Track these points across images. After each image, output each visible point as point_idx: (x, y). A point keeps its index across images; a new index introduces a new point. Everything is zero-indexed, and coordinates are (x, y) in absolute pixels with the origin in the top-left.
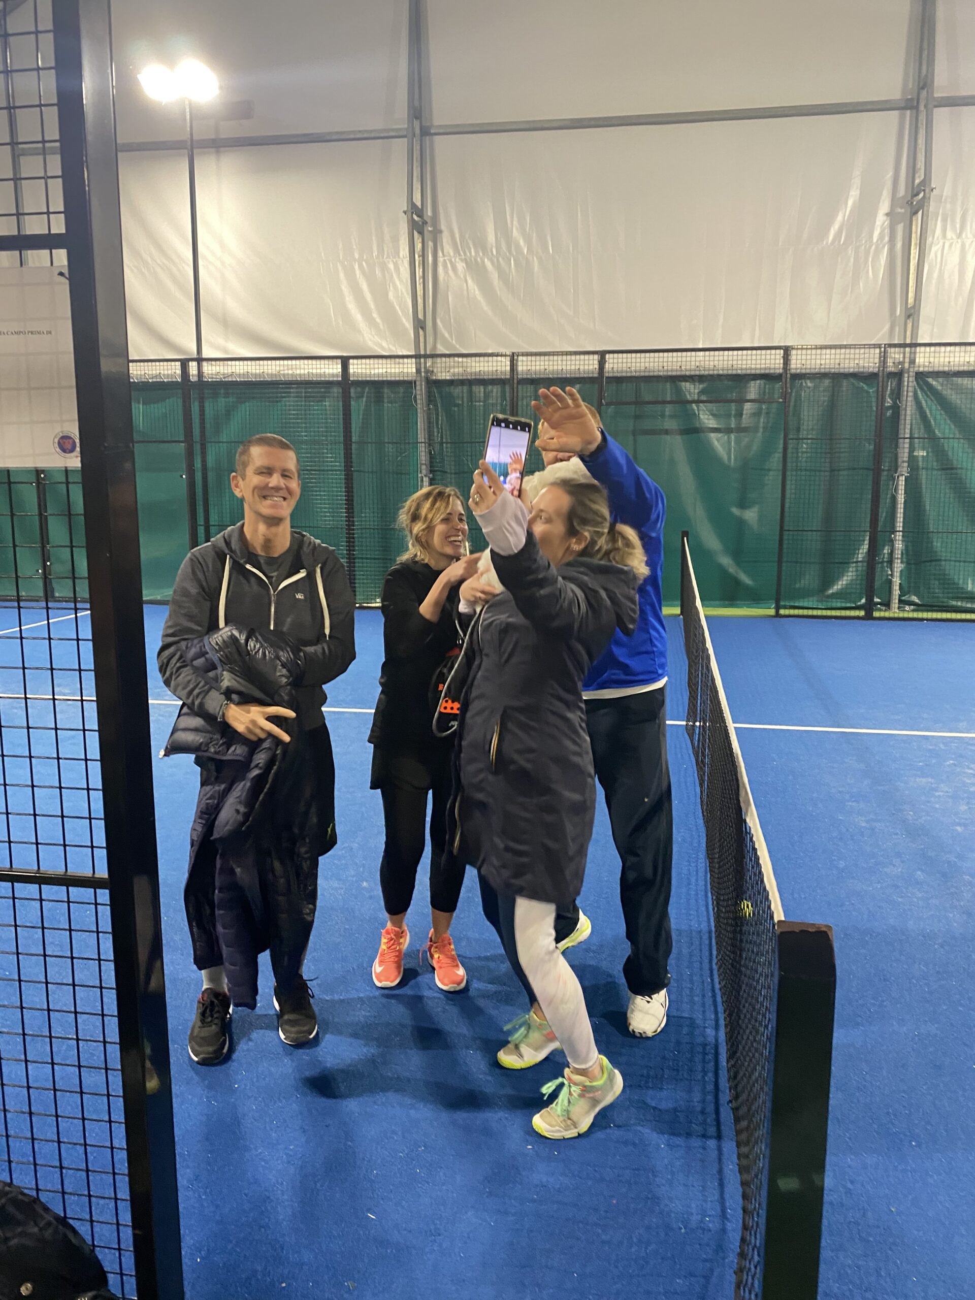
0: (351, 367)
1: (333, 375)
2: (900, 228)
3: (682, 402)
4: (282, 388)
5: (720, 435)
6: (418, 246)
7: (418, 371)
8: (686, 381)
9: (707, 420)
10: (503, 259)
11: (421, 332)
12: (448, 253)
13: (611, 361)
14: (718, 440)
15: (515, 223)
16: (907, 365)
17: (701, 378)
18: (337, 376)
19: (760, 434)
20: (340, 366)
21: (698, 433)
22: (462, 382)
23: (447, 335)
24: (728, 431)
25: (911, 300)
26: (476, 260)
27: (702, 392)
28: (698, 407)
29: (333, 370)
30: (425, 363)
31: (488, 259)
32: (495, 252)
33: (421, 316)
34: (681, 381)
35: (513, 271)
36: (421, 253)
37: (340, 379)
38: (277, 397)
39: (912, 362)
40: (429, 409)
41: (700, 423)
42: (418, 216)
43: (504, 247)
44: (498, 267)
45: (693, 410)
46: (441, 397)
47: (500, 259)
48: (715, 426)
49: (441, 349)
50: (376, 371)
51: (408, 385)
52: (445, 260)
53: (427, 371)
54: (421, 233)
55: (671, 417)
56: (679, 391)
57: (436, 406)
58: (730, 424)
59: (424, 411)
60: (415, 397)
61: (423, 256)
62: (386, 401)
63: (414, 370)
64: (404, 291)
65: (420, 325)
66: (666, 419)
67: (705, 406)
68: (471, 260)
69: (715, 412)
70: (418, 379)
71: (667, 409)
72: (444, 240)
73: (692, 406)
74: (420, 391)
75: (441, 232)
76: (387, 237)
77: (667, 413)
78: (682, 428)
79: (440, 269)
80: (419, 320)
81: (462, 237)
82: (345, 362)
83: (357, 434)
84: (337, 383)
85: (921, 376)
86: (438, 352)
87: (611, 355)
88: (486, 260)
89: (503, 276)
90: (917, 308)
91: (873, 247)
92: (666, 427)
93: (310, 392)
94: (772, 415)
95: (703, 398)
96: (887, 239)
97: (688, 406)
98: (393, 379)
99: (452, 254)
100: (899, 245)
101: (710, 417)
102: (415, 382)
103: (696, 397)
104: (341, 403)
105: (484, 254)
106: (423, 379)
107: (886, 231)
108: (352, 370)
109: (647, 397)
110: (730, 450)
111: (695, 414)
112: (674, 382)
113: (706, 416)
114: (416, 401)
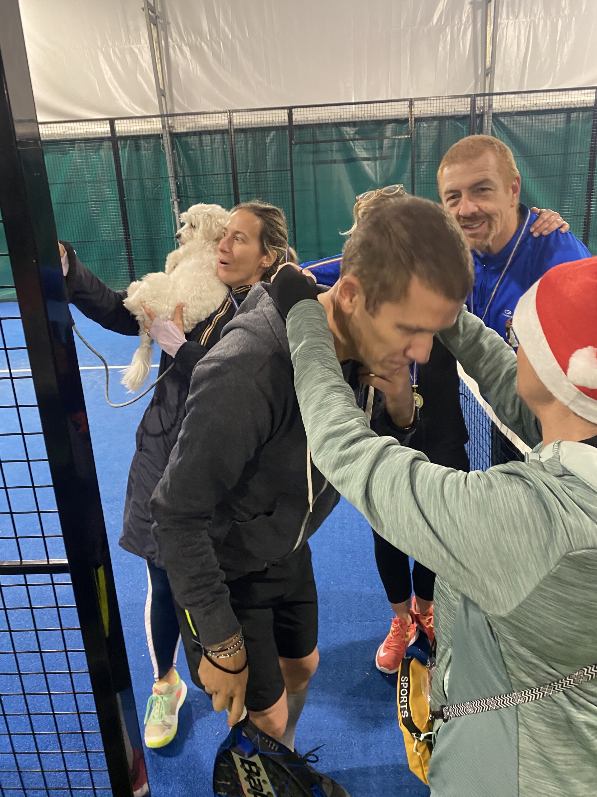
0: (116, 126)
1: (105, 133)
2: (479, 13)
3: (343, 140)
4: (69, 144)
5: (369, 162)
6: (155, 35)
7: (164, 127)
8: (345, 126)
9: (361, 153)
10: (215, 43)
11: (163, 98)
12: (176, 40)
13: (296, 113)
14: (368, 165)
15: (221, 15)
16: (486, 109)
17: (353, 124)
18: (107, 133)
19: (394, 161)
20: (108, 126)
21: (355, 161)
22: (194, 133)
23: (180, 100)
24: (375, 159)
25: (488, 64)
26: (196, 44)
27: (356, 133)
28: (353, 143)
29: (104, 129)
30: (168, 121)
31: (204, 43)
32: (209, 38)
33: (162, 87)
34: (342, 126)
35: (223, 51)
36: (157, 40)
37: (110, 135)
38: (66, 151)
39: (490, 106)
40: (173, 153)
41: (356, 155)
42: (153, 12)
43: (215, 34)
44: (212, 49)
45: (351, 146)
46: (181, 144)
47: (213, 43)
48: (366, 156)
49: (177, 111)
50: (135, 128)
51: (158, 137)
52: (174, 45)
53: (169, 127)
54: (155, 25)
55: (337, 151)
56: (341, 133)
57: (177, 151)
58: (376, 154)
59: (170, 155)
60: (163, 145)
61: (159, 42)
62: (143, 149)
63: (161, 126)
64: (147, 68)
65: (161, 94)
66: (335, 152)
67: (359, 143)
68: (192, 44)
69: (365, 147)
70: (165, 132)
71: (334, 146)
72: (172, 29)
73: (350, 143)
74: (166, 141)
75: (169, 23)
76: (131, 28)
77: (334, 149)
78: (345, 158)
79: (171, 51)
80: (161, 90)
81: (185, 26)
82: (112, 122)
83: (125, 173)
84: (109, 139)
85: (495, 116)
86: (176, 112)
87: (296, 110)
88: (203, 44)
89: (216, 55)
90: (492, 68)
91: (463, 27)
92: (334, 158)
93: (89, 146)
94: (402, 147)
95: (357, 137)
96: (471, 21)
97: (347, 142)
98: (147, 133)
99: (178, 40)
100: (479, 25)
101: (363, 150)
102: (162, 135)
103: (352, 136)
104: (112, 153)
105: (201, 40)
106: (168, 132)
107: (470, 15)
108: (117, 129)
109: (320, 138)
110: (376, 172)
111: (352, 149)
112: (337, 127)
113: (360, 150)
114: (164, 148)
